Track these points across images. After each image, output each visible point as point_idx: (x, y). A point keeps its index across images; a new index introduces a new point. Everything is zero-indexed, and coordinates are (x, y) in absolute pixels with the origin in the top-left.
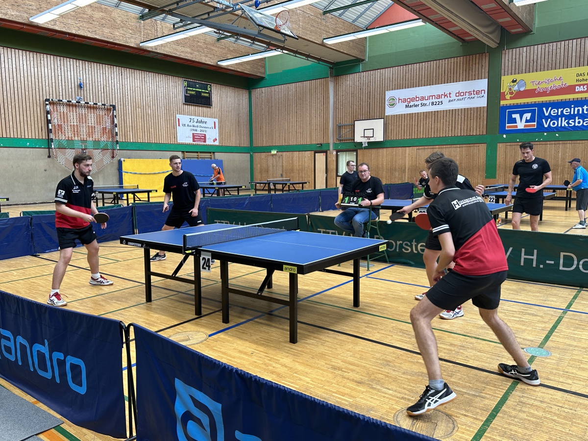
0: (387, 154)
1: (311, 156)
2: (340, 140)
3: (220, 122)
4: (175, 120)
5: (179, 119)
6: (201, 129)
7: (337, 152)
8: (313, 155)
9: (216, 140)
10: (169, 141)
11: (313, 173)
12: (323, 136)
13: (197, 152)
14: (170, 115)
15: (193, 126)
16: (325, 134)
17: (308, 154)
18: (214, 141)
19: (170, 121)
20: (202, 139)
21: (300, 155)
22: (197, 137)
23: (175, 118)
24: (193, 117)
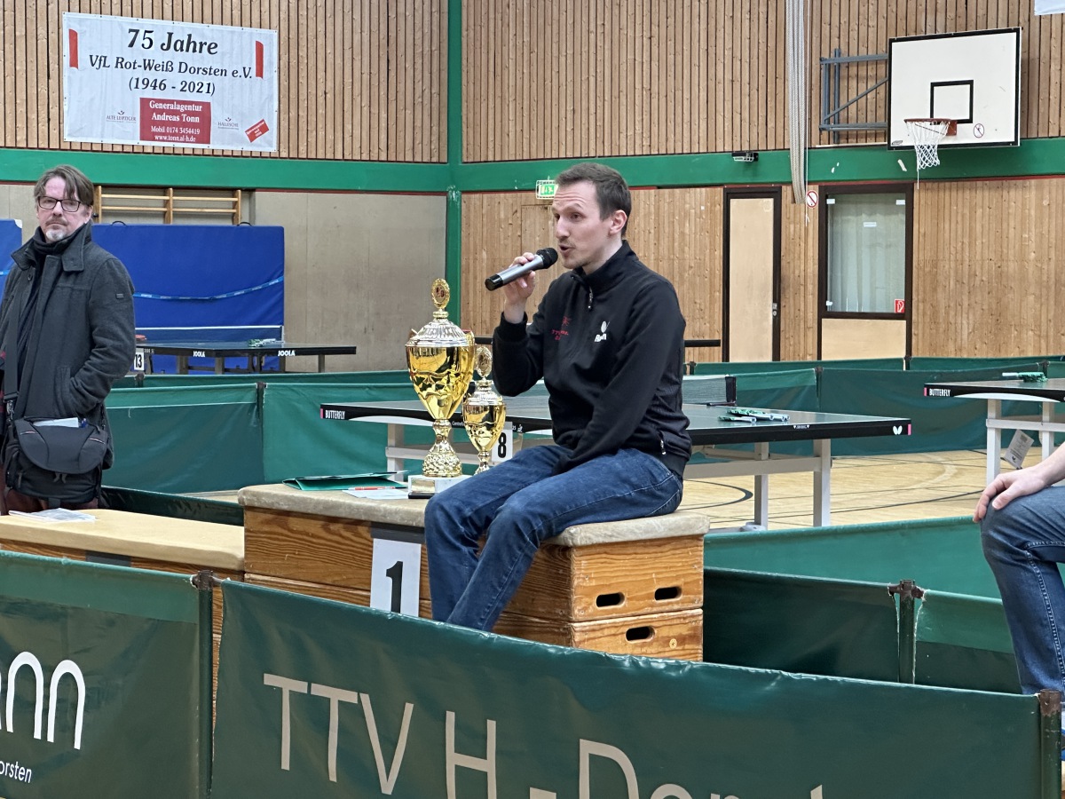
0: (1039, 206)
1: (711, 211)
2: (837, 136)
3: (285, 46)
4: (53, 36)
5: (73, 35)
6: (188, 77)
7: (824, 194)
8: (719, 209)
9: (264, 129)
10: (21, 137)
11: (719, 295)
12: (762, 113)
13: (163, 189)
14: (31, 15)
15: (148, 65)
16: (771, 104)
17: (701, 201)
18: (252, 137)
19: (32, 41)
20: (193, 125)
21: (665, 207)
22: (164, 117)
23: (53, 27)
24: (146, 23)
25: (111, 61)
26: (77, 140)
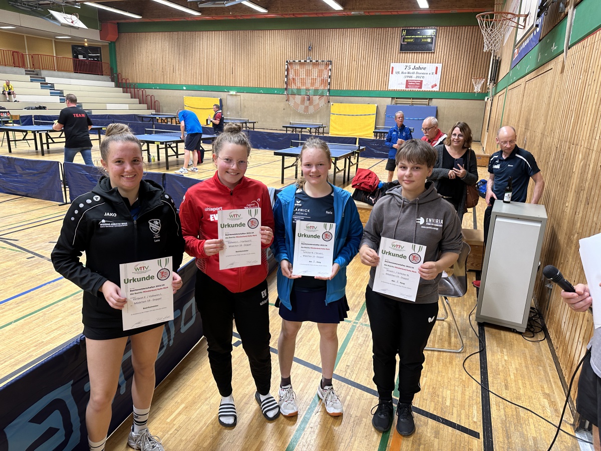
3: (444, 67)
4: (388, 68)
5: (393, 68)
6: (418, 75)
10: (380, 89)
18: (433, 87)
19: (384, 69)
20: (418, 85)
22: (411, 84)
23: (389, 66)
24: (410, 64)
25: (400, 72)
26: (391, 89)
